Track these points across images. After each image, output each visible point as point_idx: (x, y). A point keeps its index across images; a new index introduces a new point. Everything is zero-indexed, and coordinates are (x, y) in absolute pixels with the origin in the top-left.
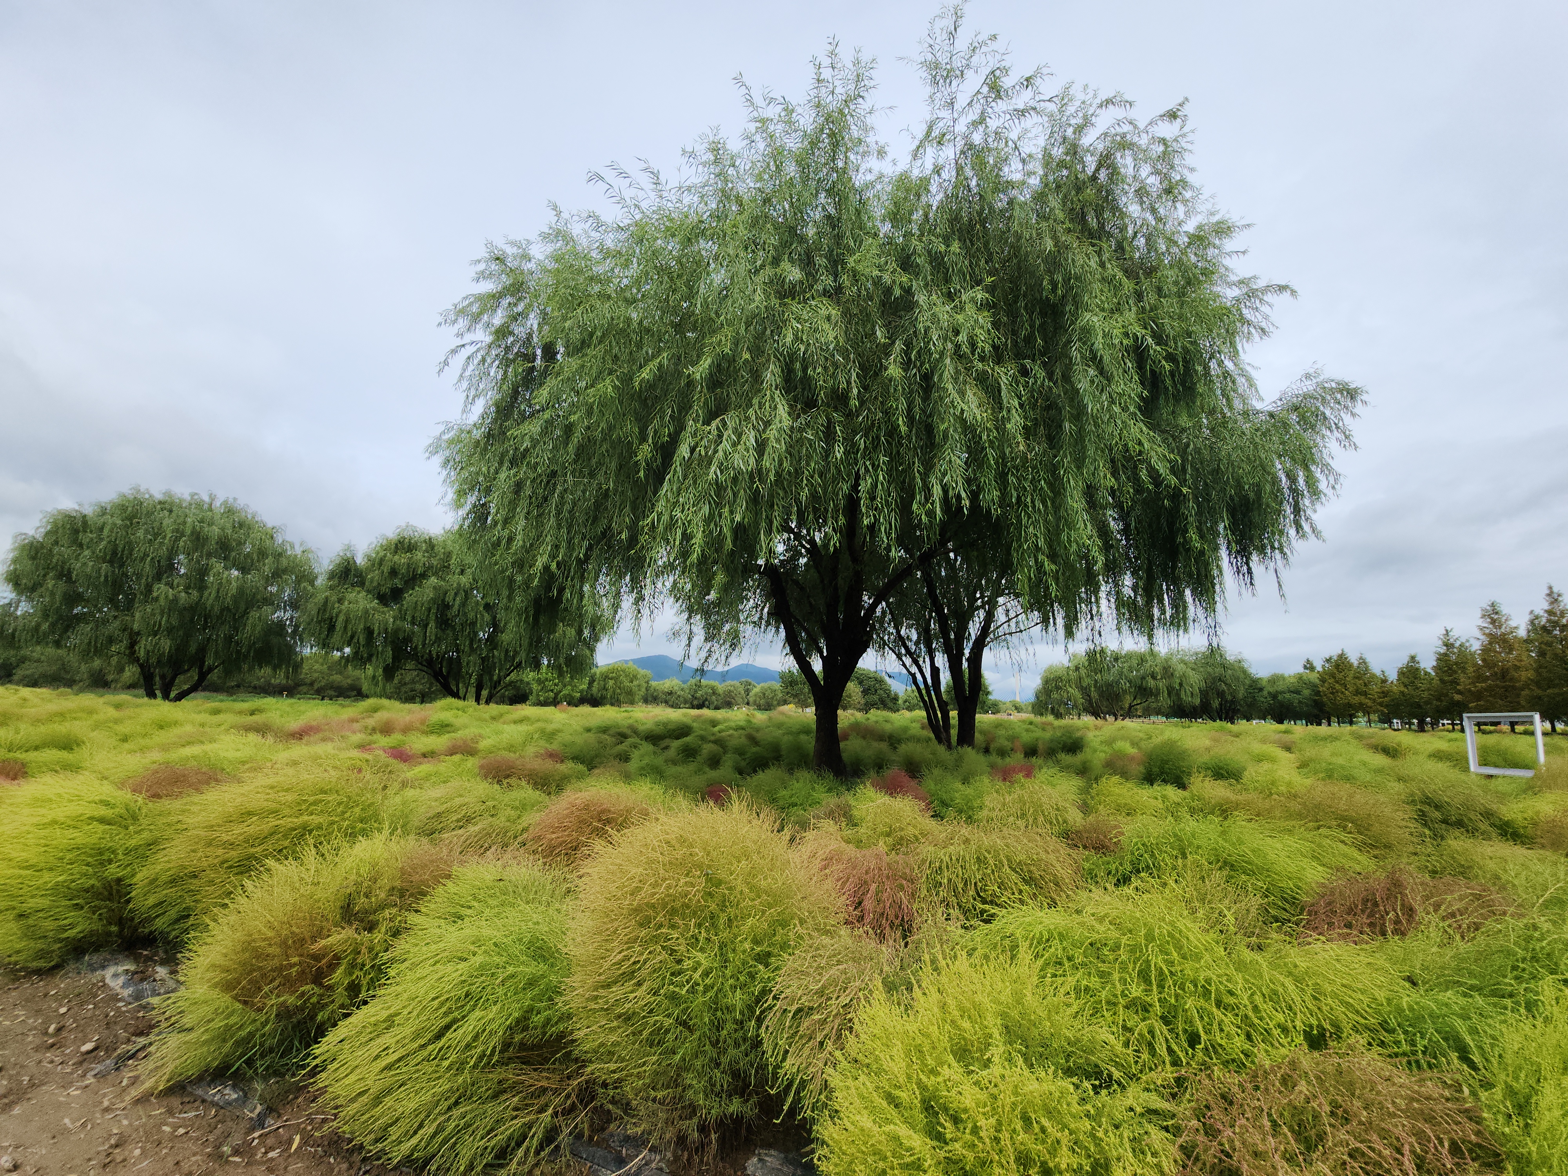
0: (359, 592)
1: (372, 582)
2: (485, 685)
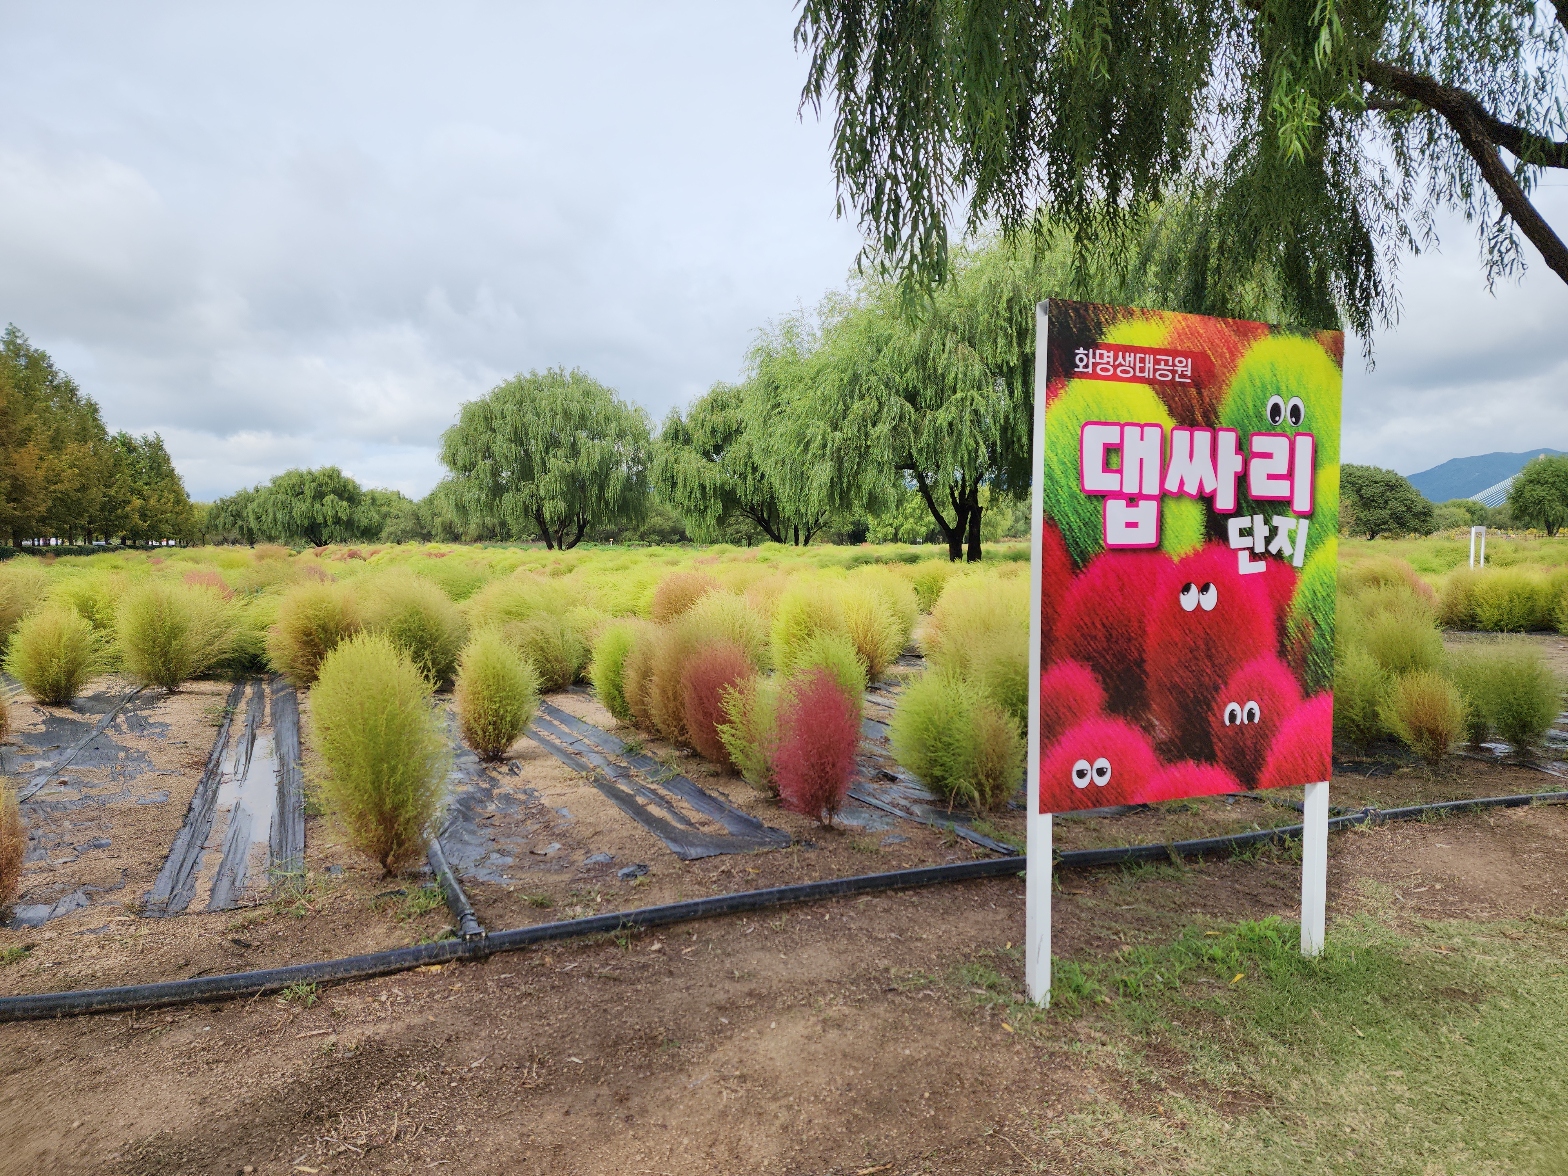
0: (689, 452)
1: (698, 440)
2: (800, 527)
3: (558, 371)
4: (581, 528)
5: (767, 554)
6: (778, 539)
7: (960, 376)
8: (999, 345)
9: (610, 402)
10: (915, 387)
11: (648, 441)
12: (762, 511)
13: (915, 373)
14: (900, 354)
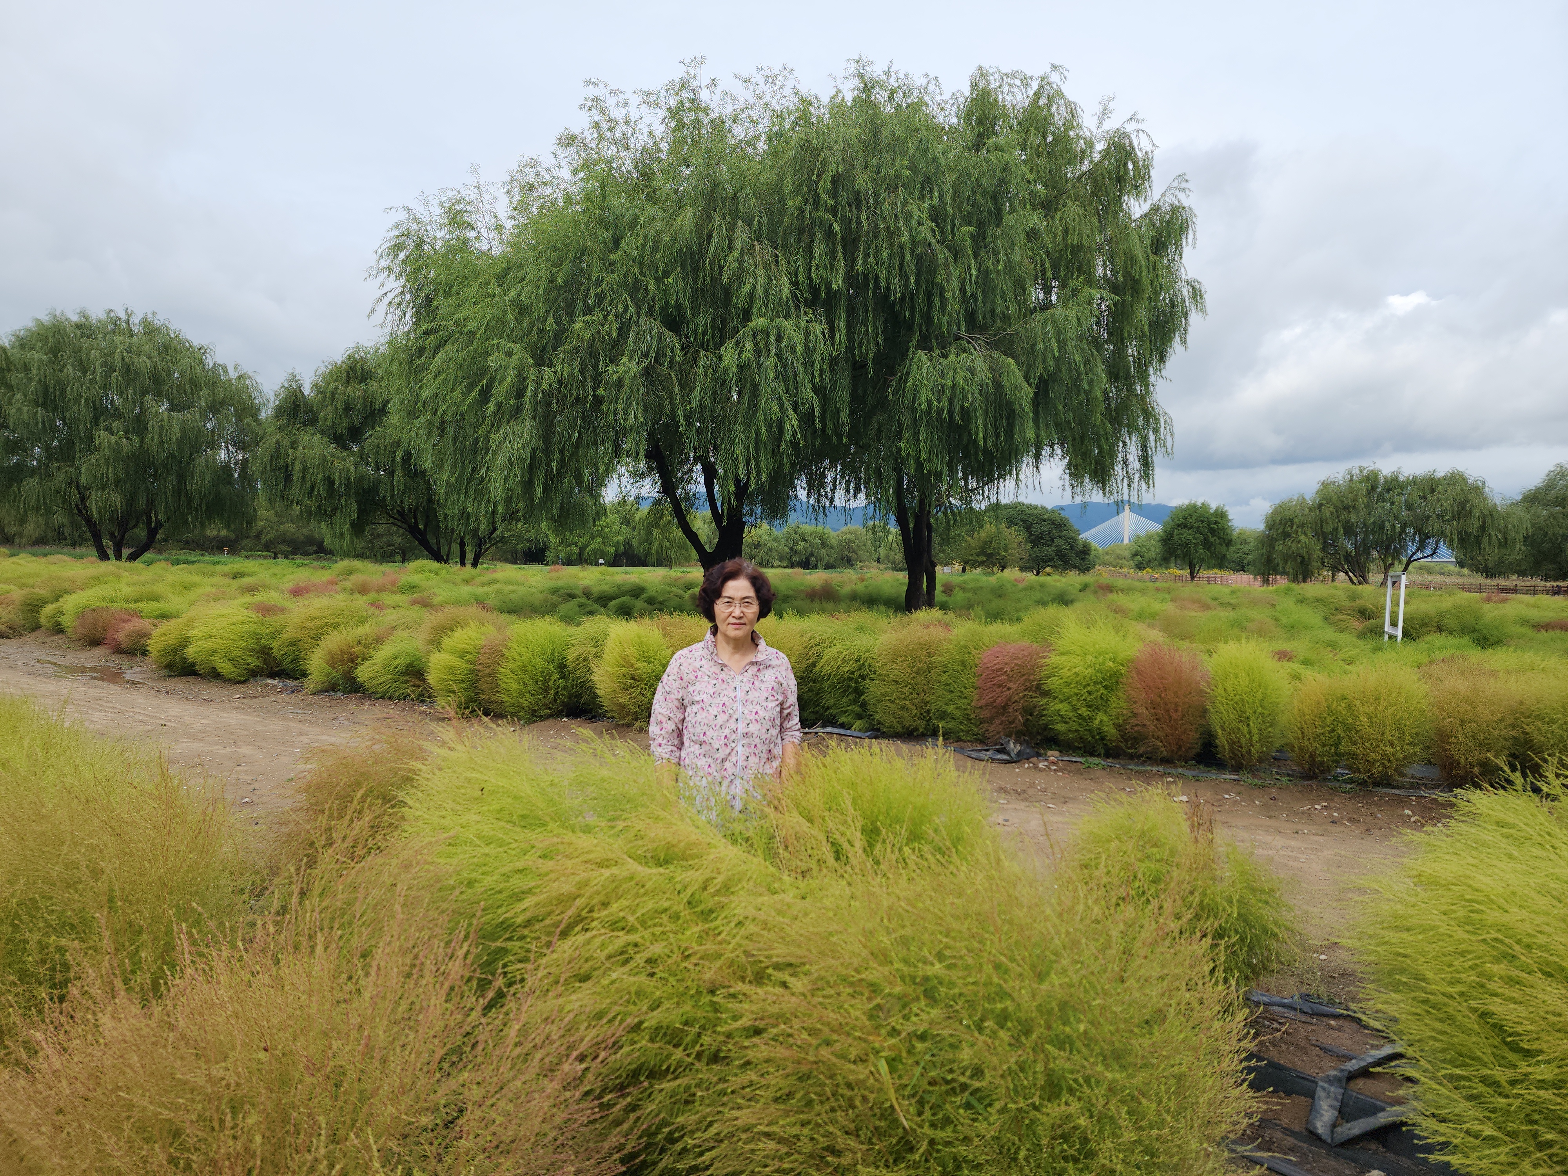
0: (312, 435)
1: (326, 420)
2: (468, 539)
3: (123, 316)
4: (152, 533)
5: (415, 579)
6: (437, 557)
7: (760, 291)
8: (817, 252)
9: (201, 362)
10: (679, 306)
11: (256, 420)
12: (415, 517)
13: (681, 283)
14: (655, 249)
